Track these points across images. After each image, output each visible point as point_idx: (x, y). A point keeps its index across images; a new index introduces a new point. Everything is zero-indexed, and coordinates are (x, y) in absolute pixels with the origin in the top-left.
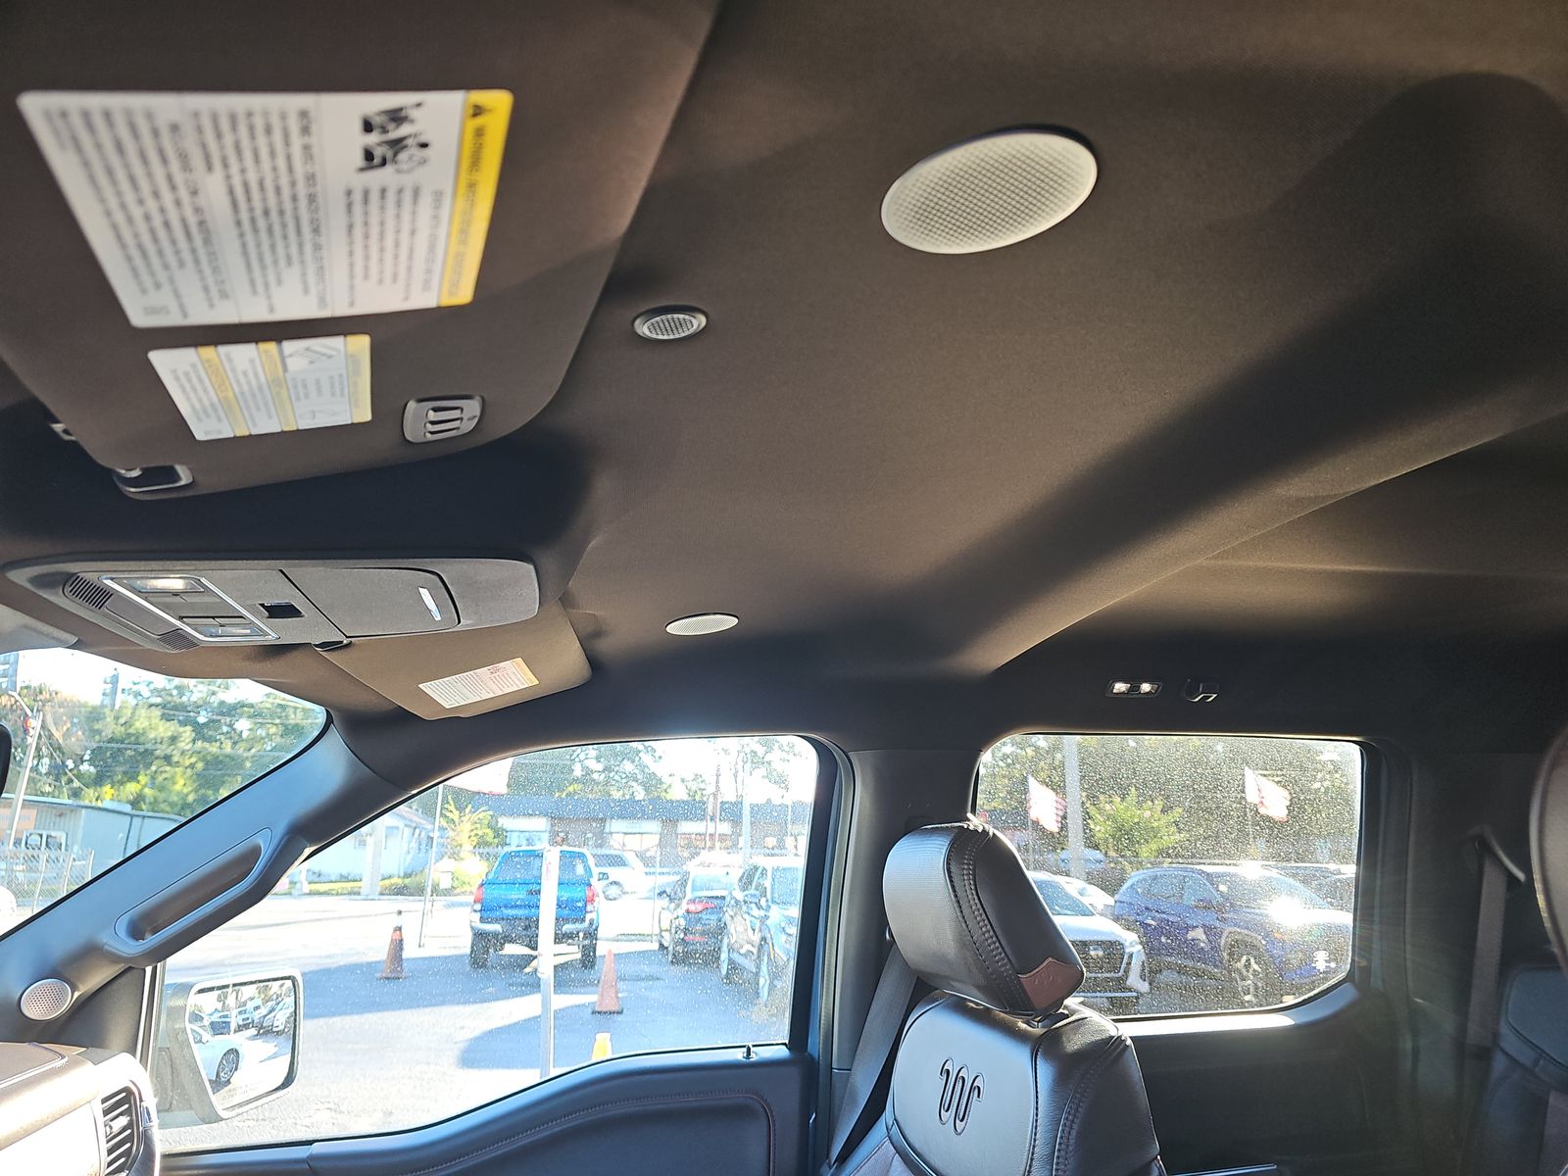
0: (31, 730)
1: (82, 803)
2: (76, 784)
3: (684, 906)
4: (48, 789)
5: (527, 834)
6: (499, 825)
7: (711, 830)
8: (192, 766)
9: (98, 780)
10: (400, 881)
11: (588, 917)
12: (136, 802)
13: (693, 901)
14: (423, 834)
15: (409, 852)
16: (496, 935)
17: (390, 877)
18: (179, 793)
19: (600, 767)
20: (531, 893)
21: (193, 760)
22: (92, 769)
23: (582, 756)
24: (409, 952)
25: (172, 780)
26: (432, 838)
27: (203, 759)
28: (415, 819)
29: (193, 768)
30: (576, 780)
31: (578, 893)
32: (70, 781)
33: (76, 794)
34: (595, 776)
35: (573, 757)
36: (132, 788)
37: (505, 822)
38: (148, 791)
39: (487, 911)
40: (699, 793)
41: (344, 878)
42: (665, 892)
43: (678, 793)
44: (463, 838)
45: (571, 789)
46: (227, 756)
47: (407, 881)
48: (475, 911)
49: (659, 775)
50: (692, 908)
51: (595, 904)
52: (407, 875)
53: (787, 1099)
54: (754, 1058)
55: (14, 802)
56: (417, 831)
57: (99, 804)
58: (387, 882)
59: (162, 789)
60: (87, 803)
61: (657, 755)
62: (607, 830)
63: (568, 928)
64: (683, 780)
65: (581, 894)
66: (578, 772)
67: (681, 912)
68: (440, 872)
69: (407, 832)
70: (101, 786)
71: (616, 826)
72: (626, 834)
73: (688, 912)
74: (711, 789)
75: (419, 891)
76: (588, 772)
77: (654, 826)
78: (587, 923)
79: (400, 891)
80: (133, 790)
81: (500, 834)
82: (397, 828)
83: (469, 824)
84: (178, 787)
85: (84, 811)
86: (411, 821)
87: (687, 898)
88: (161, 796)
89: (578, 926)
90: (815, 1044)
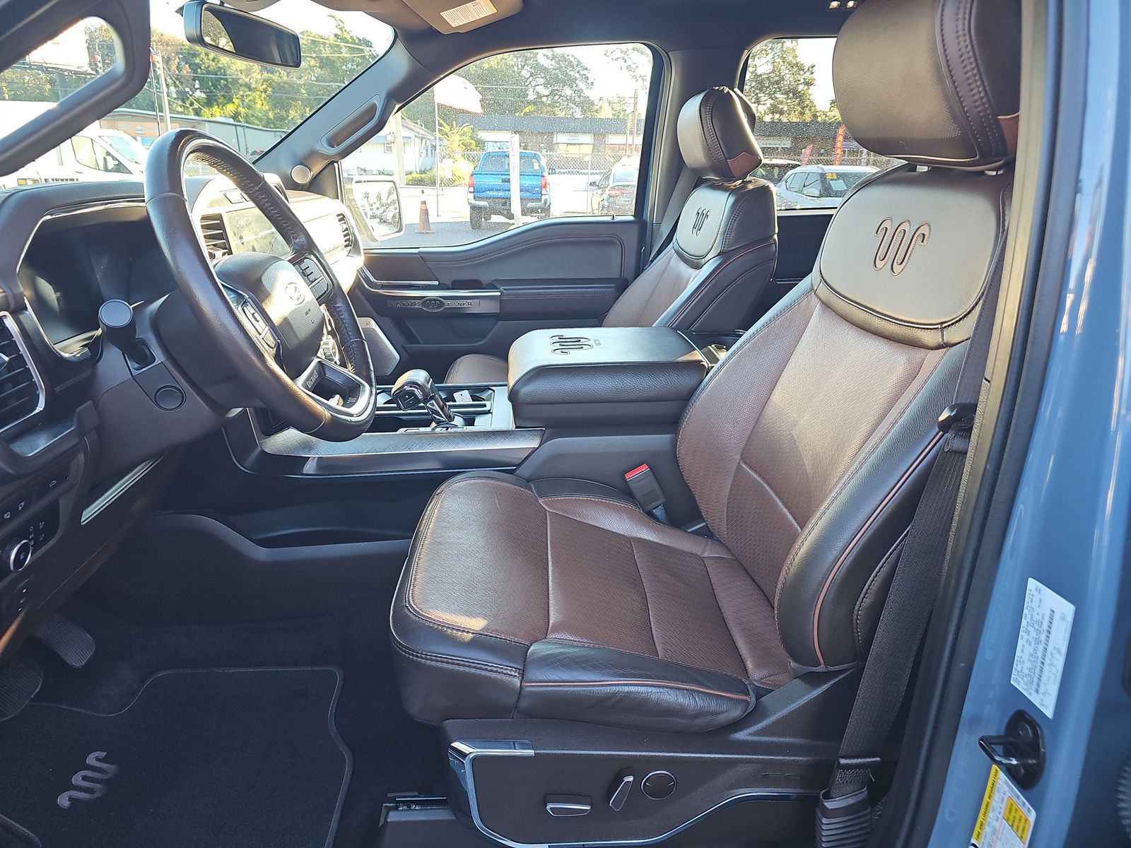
0: (157, 63)
1: (204, 119)
2: (196, 105)
3: (607, 192)
4: (180, 110)
5: (498, 144)
6: (479, 137)
7: (630, 142)
8: (265, 91)
9: (209, 102)
10: (418, 176)
11: (544, 197)
12: (235, 116)
13: (613, 188)
14: (428, 142)
15: (421, 156)
16: (485, 208)
17: (411, 173)
18: (260, 111)
19: (546, 92)
20: (504, 181)
21: (264, 86)
22: (203, 95)
23: (534, 83)
24: (433, 218)
25: (254, 101)
26: (435, 147)
27: (270, 85)
28: (421, 131)
29: (265, 93)
30: (529, 103)
31: (536, 182)
32: (192, 104)
33: (197, 113)
34: (544, 99)
35: (526, 84)
36: (230, 108)
37: (483, 135)
38: (241, 109)
39: (477, 191)
40: (622, 113)
41: (381, 173)
42: (595, 183)
43: (606, 113)
44: (455, 146)
45: (527, 110)
46: (285, 83)
47: (423, 176)
48: (470, 192)
49: (592, 99)
50: (613, 193)
51: (548, 189)
52: (421, 172)
53: (631, 239)
54: (616, 220)
55: (165, 118)
56: (424, 140)
57: (214, 119)
58: (410, 177)
59: (249, 107)
60: (205, 118)
61: (590, 81)
62: (555, 142)
63: (530, 205)
64: (610, 103)
65: (538, 183)
66: (531, 97)
67: (605, 196)
68: (444, 169)
69: (418, 141)
70: (212, 107)
71: (561, 138)
72: (568, 144)
73: (610, 196)
74: (630, 109)
75: (433, 183)
76: (540, 96)
77: (588, 138)
78: (543, 202)
79: (419, 182)
80: (232, 109)
81: (480, 144)
82: (410, 138)
83: (457, 135)
84: (259, 106)
85: (207, 124)
86: (418, 133)
87: (610, 186)
88: (250, 112)
89: (538, 204)
90: (647, 215)
